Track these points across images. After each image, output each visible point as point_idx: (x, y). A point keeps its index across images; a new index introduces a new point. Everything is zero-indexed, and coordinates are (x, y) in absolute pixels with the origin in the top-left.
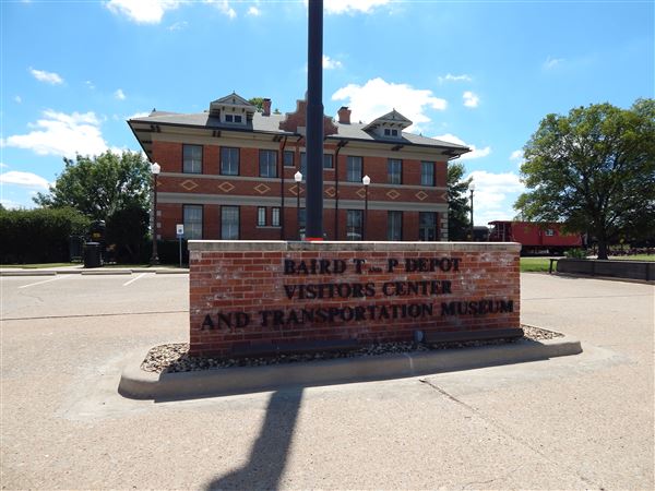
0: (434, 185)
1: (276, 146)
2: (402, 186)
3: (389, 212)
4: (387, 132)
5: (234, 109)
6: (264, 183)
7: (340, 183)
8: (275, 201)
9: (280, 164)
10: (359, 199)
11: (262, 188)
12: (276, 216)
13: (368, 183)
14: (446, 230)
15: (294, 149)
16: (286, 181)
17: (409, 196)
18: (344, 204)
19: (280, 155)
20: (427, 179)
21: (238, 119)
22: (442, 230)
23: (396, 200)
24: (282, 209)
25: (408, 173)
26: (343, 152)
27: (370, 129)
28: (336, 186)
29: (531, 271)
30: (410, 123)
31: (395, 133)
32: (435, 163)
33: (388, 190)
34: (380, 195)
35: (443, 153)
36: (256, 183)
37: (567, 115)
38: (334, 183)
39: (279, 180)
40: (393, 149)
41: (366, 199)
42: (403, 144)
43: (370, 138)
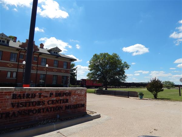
0: (67, 68)
1: (17, 52)
2: (57, 68)
3: (54, 75)
4: (54, 52)
5: (2, 38)
6: (11, 63)
7: (38, 66)
8: (15, 70)
9: (18, 58)
10: (45, 71)
11: (10, 65)
12: (14, 75)
13: (47, 67)
14: (69, 81)
15: (24, 54)
16: (19, 63)
17: (60, 71)
18: (39, 72)
19: (18, 55)
20: (65, 67)
21: (3, 42)
22: (68, 81)
23: (56, 72)
24: (17, 73)
25: (60, 64)
26: (40, 56)
27: (49, 51)
28: (37, 66)
29: (90, 93)
30: (61, 51)
31: (57, 53)
32: (67, 62)
33: (53, 69)
34: (51, 70)
35: (70, 60)
36: (8, 63)
37: (99, 54)
38: (37, 65)
39: (17, 63)
40: (56, 57)
41: (47, 71)
42: (59, 56)
43: (49, 54)
